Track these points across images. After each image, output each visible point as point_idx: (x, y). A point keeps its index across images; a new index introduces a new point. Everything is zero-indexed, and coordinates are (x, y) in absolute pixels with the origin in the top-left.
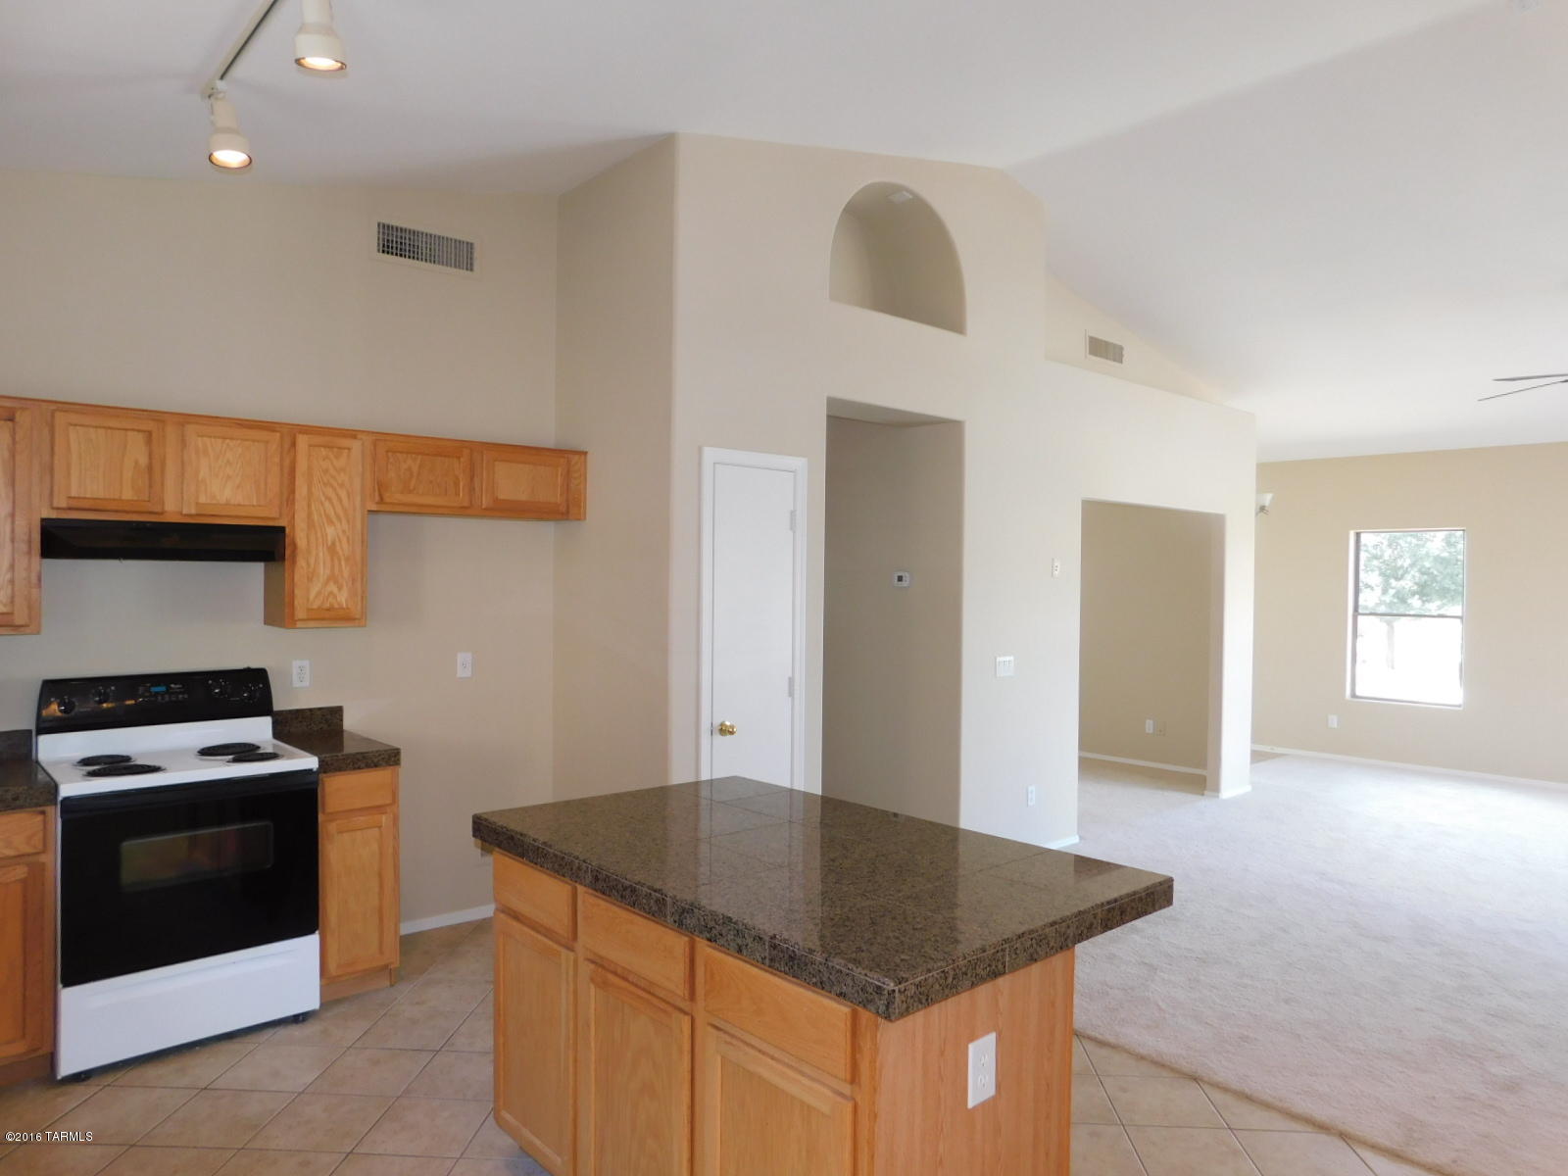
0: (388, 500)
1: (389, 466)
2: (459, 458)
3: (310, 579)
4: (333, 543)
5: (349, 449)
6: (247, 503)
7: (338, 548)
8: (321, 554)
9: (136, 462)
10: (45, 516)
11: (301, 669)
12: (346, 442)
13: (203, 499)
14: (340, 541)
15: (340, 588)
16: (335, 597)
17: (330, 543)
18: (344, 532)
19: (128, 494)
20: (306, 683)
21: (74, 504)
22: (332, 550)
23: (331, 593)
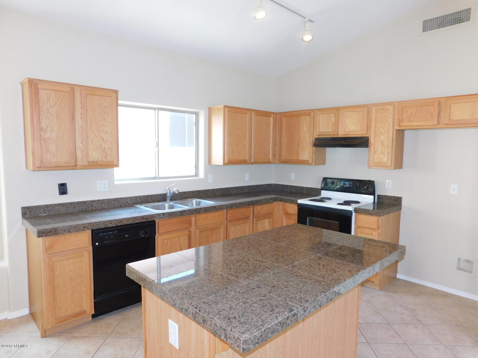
0: (402, 125)
1: (404, 113)
2: (433, 105)
3: (375, 153)
4: (383, 141)
5: (389, 109)
6: (357, 130)
7: (384, 143)
8: (379, 145)
9: (332, 121)
10: (316, 137)
11: (389, 182)
12: (388, 107)
13: (347, 130)
14: (385, 140)
15: (384, 156)
16: (383, 159)
17: (382, 141)
18: (386, 137)
19: (330, 130)
20: (390, 187)
21: (321, 134)
22: (382, 143)
23: (381, 158)
